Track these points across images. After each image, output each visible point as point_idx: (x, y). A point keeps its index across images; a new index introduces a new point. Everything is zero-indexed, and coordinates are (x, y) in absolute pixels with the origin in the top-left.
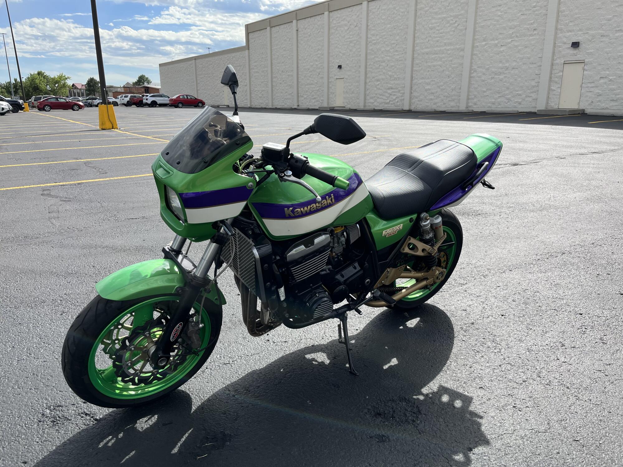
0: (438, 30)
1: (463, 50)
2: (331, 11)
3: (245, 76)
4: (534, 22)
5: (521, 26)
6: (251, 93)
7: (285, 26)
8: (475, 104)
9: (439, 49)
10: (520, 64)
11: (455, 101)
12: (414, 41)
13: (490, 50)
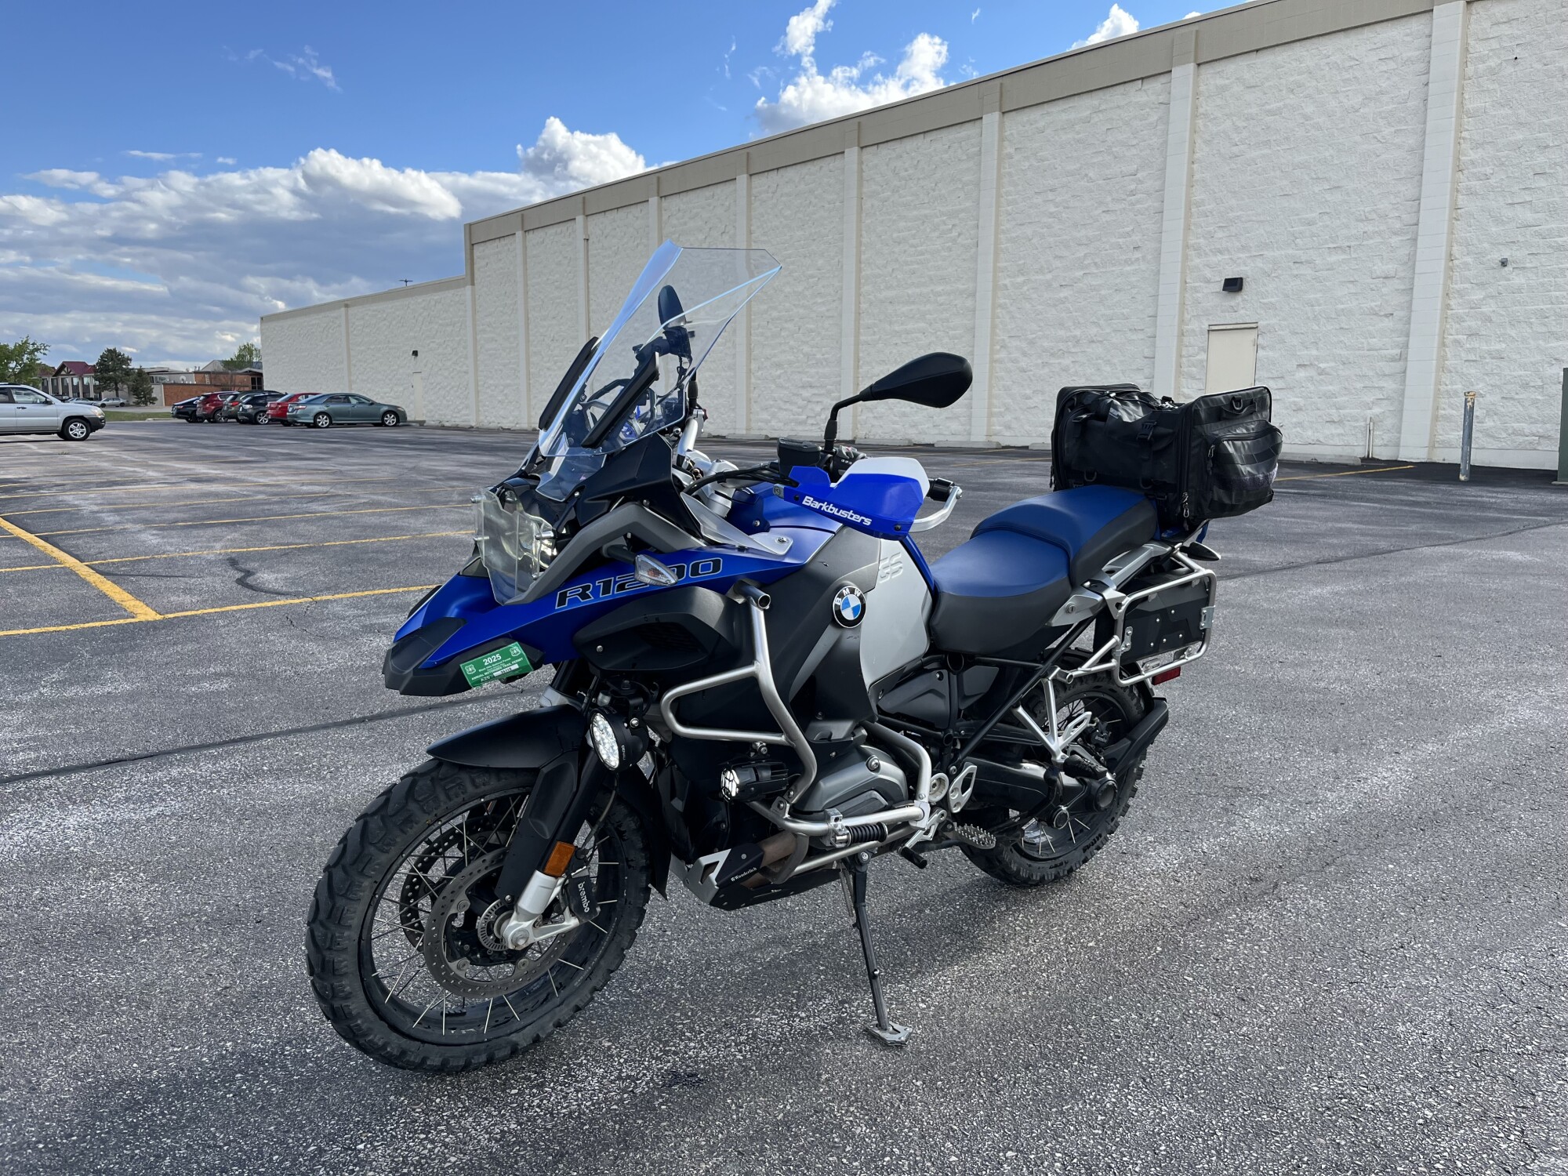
0: (912, 246)
1: (973, 295)
2: (665, 196)
3: (465, 348)
4: (1133, 230)
5: (1104, 240)
6: (478, 392)
7: (559, 230)
8: (1009, 427)
9: (918, 290)
10: (1108, 331)
11: (962, 419)
12: (859, 271)
13: (1034, 296)
